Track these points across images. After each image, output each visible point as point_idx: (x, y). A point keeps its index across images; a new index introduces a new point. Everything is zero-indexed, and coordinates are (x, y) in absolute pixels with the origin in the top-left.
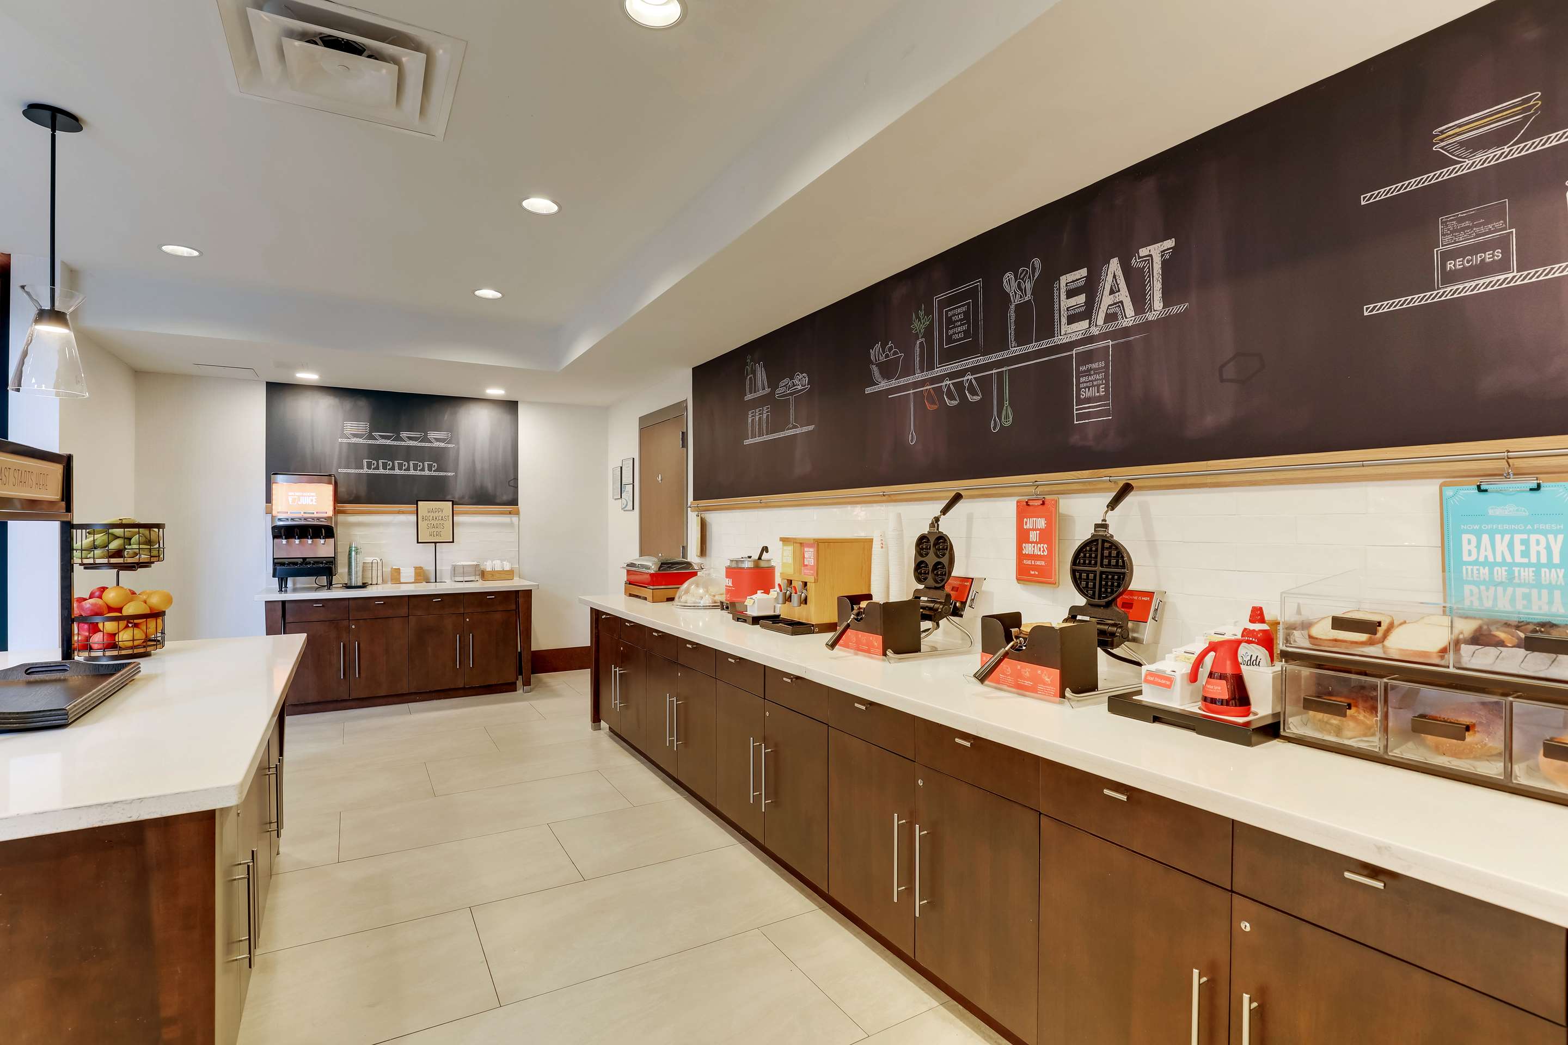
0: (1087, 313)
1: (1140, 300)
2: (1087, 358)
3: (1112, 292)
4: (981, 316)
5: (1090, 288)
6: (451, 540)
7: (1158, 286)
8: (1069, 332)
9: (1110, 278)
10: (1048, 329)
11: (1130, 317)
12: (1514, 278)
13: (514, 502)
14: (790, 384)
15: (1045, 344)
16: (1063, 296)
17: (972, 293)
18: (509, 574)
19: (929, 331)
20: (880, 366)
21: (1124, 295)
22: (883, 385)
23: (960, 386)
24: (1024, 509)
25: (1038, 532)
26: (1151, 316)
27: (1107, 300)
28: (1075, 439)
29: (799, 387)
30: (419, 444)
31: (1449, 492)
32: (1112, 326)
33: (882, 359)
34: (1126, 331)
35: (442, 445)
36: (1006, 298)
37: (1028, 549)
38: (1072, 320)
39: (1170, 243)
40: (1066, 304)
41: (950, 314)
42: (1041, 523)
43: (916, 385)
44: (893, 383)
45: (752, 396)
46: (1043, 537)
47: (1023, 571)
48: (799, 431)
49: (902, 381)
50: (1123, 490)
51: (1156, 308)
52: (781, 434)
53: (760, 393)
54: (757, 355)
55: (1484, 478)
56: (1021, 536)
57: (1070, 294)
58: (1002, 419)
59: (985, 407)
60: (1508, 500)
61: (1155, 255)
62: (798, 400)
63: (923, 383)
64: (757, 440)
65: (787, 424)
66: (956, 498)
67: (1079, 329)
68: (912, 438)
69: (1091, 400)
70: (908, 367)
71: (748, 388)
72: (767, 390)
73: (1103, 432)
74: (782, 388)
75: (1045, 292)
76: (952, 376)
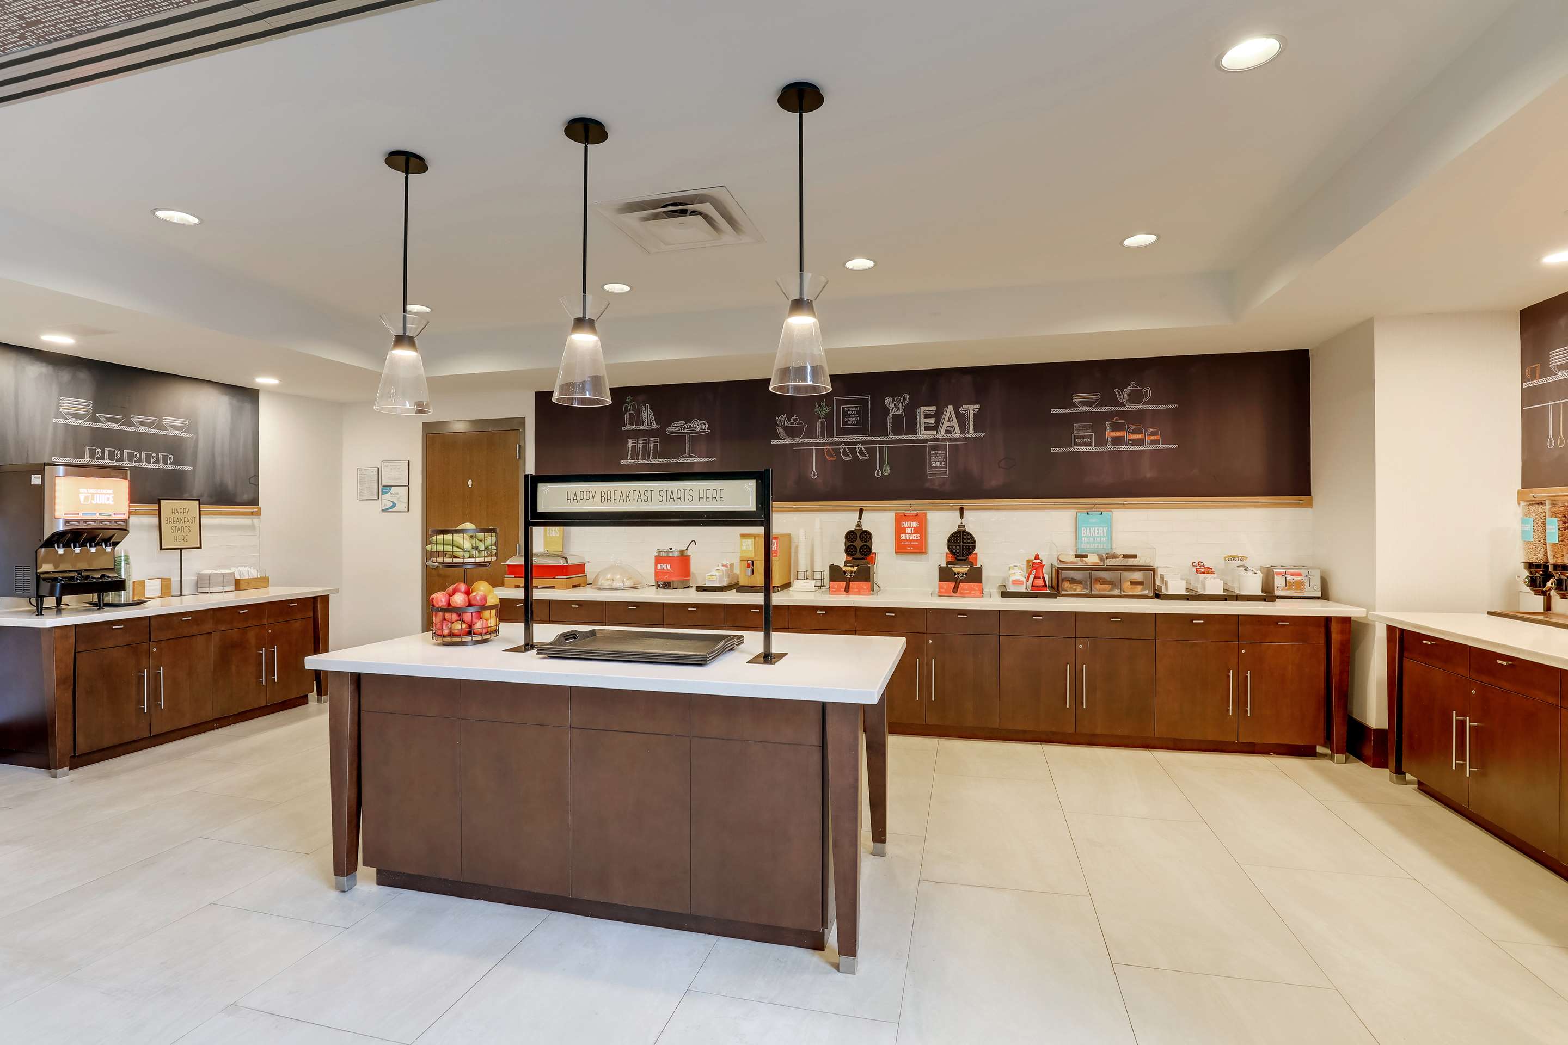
0: (936, 427)
1: (963, 428)
2: (935, 447)
3: (949, 421)
4: (869, 415)
5: (938, 416)
6: (198, 546)
7: (971, 423)
8: (924, 434)
9: (948, 414)
10: (912, 429)
11: (957, 434)
12: (1093, 448)
13: (254, 502)
14: (685, 425)
15: (911, 437)
16: (922, 416)
17: (864, 402)
18: (263, 582)
19: (829, 417)
20: (785, 429)
21: (955, 422)
22: (789, 440)
23: (853, 451)
24: (899, 519)
25: (913, 529)
26: (968, 435)
27: (945, 424)
28: (927, 485)
29: (698, 430)
30: (153, 431)
31: (1079, 514)
32: (949, 436)
33: (788, 424)
34: (956, 439)
35: (179, 433)
36: (886, 410)
37: (902, 538)
38: (927, 428)
39: (978, 406)
40: (922, 421)
41: (846, 409)
42: (916, 524)
43: (817, 444)
44: (798, 441)
45: (634, 428)
46: (916, 530)
47: (901, 548)
48: (696, 460)
49: (806, 441)
50: (962, 510)
51: (971, 432)
52: (674, 461)
53: (646, 427)
54: (641, 398)
55: (1088, 510)
56: (899, 530)
57: (926, 416)
58: (883, 471)
59: (871, 463)
60: (1094, 517)
61: (971, 409)
62: (696, 438)
63: (824, 444)
64: (640, 461)
65: (680, 453)
66: (861, 511)
67: (931, 434)
68: (814, 475)
69: (937, 468)
70: (811, 433)
71: (627, 421)
72: (654, 426)
73: (943, 483)
74: (675, 427)
75: (911, 412)
76: (847, 443)
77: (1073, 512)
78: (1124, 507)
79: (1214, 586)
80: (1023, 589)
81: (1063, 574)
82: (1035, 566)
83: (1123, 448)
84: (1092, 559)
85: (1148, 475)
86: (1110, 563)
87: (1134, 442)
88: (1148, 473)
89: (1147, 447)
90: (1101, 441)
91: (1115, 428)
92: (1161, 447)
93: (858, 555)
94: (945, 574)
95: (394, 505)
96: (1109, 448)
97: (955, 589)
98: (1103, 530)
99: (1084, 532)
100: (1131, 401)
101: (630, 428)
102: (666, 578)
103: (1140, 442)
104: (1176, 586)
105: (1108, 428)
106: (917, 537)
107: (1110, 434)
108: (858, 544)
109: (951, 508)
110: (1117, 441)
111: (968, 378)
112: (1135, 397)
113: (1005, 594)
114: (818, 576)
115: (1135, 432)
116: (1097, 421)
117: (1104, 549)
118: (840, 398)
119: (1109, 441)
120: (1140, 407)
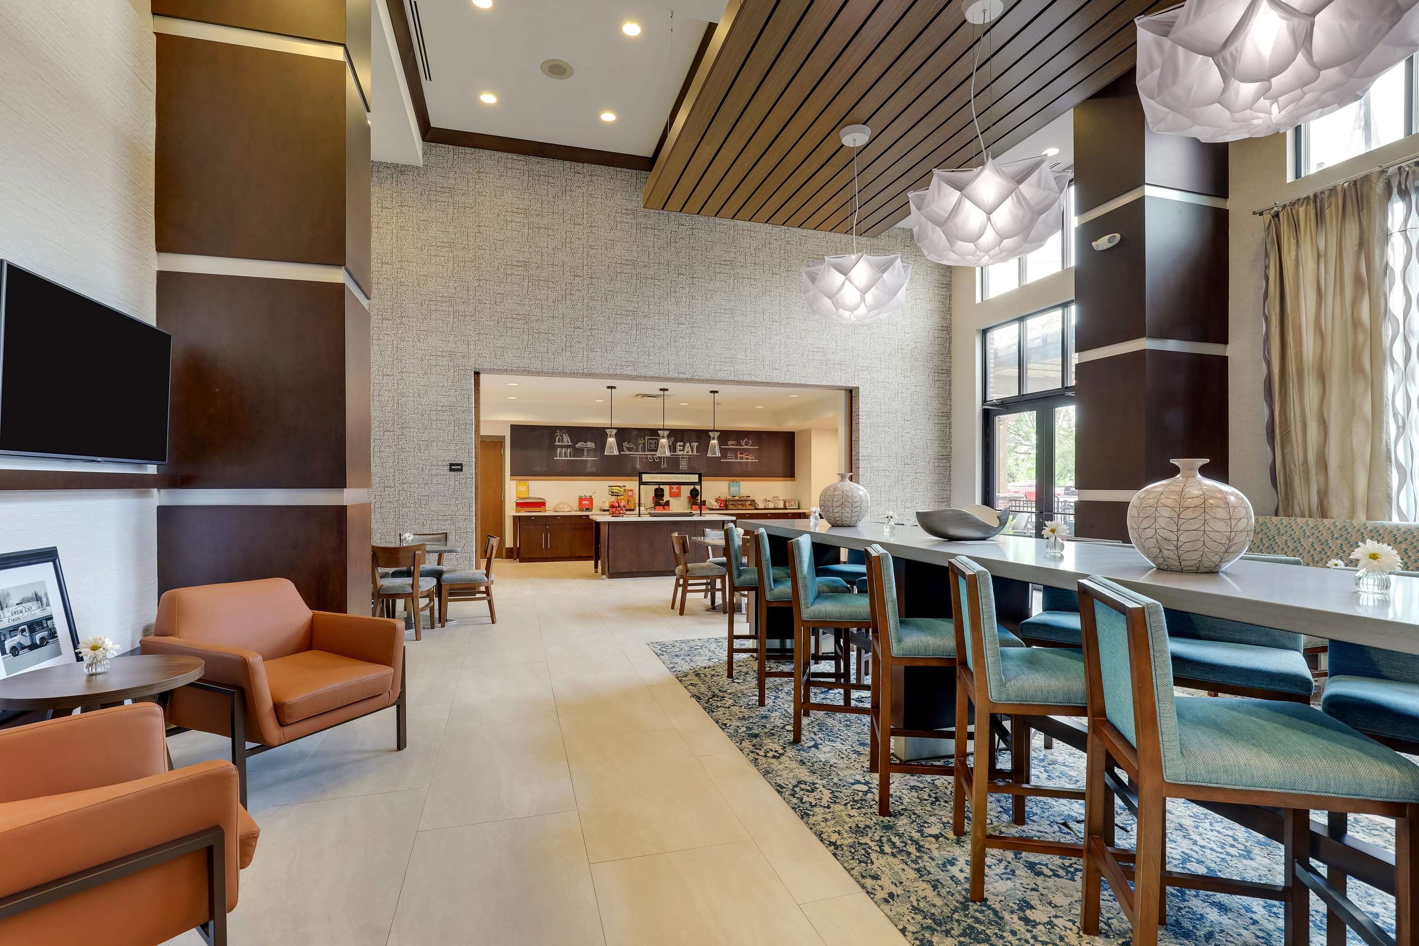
0: (683, 450)
1: (692, 451)
2: (682, 458)
5: (684, 446)
7: (695, 449)
8: (679, 453)
9: (687, 446)
10: (675, 451)
11: (690, 453)
12: (734, 460)
14: (584, 444)
15: (674, 454)
16: (678, 446)
17: (658, 439)
19: (644, 444)
20: (627, 448)
21: (690, 449)
22: (628, 453)
23: (653, 458)
27: (687, 449)
29: (590, 446)
32: (688, 454)
33: (628, 446)
34: (690, 455)
37: (673, 491)
38: (680, 451)
39: (698, 444)
40: (678, 448)
41: (650, 442)
42: (677, 486)
43: (639, 455)
44: (632, 453)
45: (560, 444)
46: (677, 488)
48: (589, 459)
49: (635, 453)
51: (695, 453)
52: (579, 459)
53: (566, 444)
54: (564, 431)
55: (733, 481)
57: (680, 446)
58: (663, 466)
59: (660, 462)
60: (735, 484)
61: (695, 444)
62: (589, 450)
63: (642, 455)
64: (563, 458)
65: (582, 456)
67: (681, 453)
68: (638, 466)
69: (683, 465)
70: (637, 450)
71: (557, 441)
72: (570, 444)
73: (687, 470)
74: (579, 445)
75: (675, 444)
76: (651, 455)
77: (728, 482)
78: (743, 480)
79: (771, 506)
80: (717, 508)
81: (728, 502)
82: (720, 500)
83: (743, 461)
84: (736, 497)
85: (750, 470)
86: (742, 499)
87: (747, 459)
88: (750, 469)
89: (750, 460)
90: (736, 458)
91: (741, 454)
92: (754, 461)
93: (659, 497)
96: (739, 460)
98: (737, 489)
99: (731, 488)
100: (745, 445)
101: (559, 444)
102: (587, 507)
103: (748, 459)
104: (761, 506)
105: (738, 454)
106: (677, 490)
107: (739, 456)
108: (659, 493)
110: (741, 458)
111: (695, 433)
112: (747, 444)
113: (710, 509)
115: (747, 455)
116: (735, 450)
117: (738, 494)
118: (648, 437)
119: (739, 458)
120: (748, 447)
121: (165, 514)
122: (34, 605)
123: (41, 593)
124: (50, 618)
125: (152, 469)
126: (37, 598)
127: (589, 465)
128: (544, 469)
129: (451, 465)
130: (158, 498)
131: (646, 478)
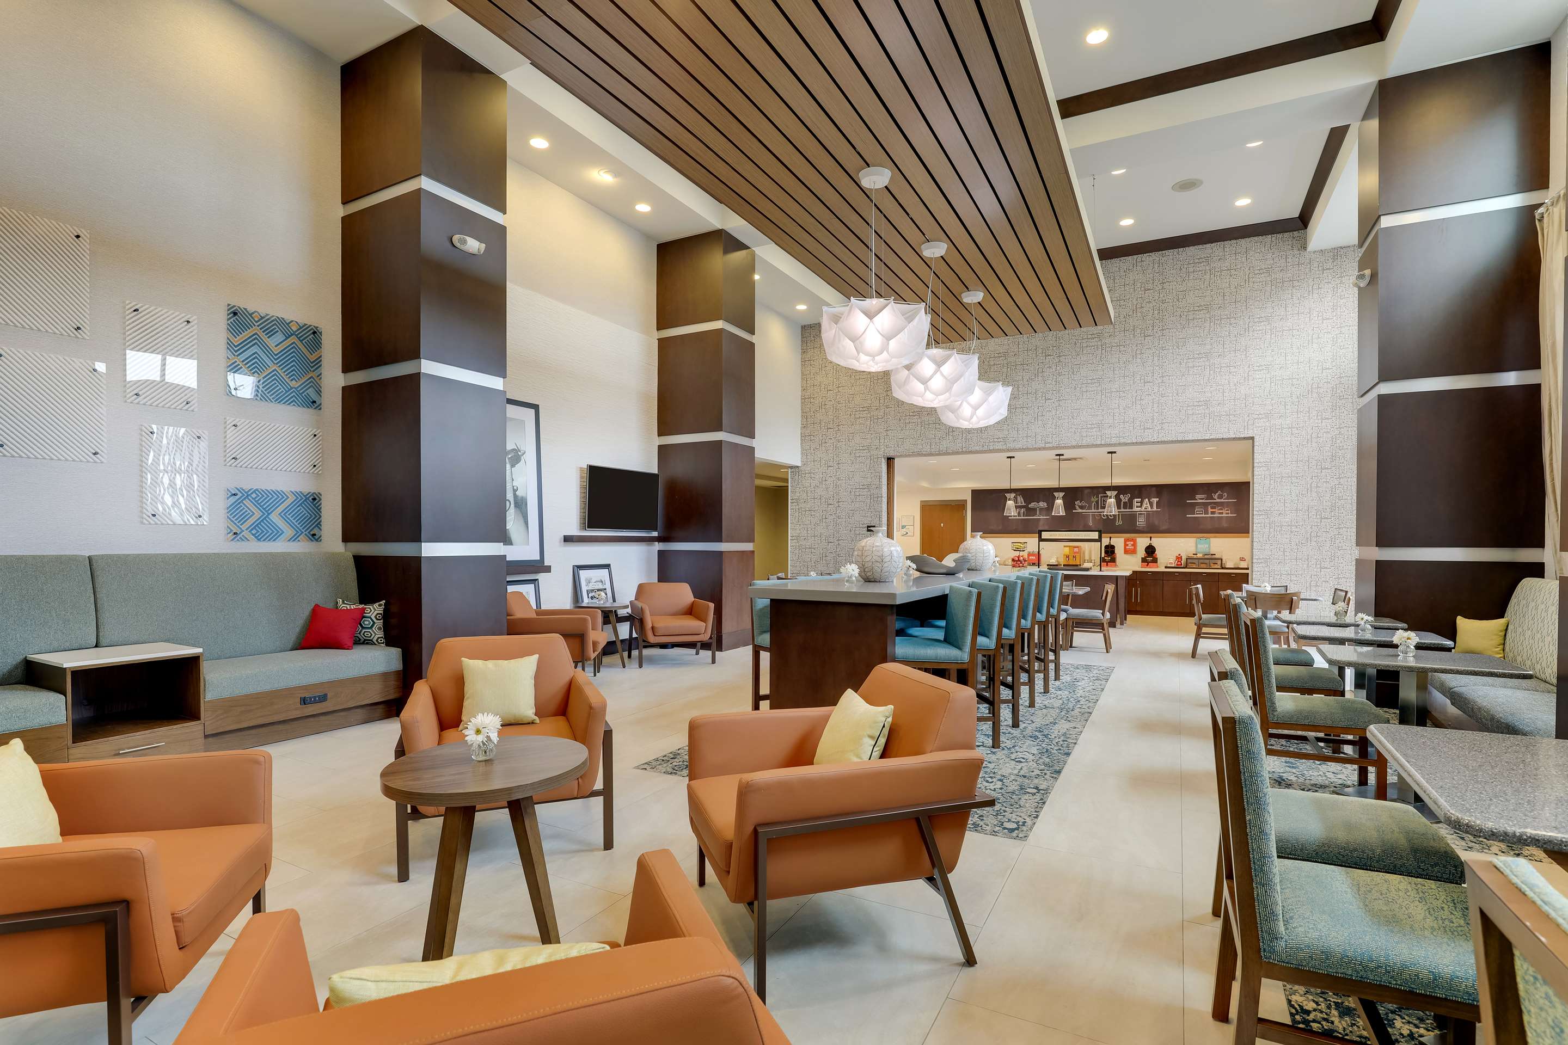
0: (1141, 507)
1: (1152, 507)
2: (1141, 514)
3: (1146, 504)
5: (1142, 502)
7: (1155, 506)
8: (1135, 509)
9: (1145, 501)
10: (1131, 507)
11: (1149, 509)
12: (1203, 515)
15: (1131, 510)
19: (1097, 502)
20: (1079, 506)
21: (1148, 505)
22: (1080, 511)
23: (1106, 515)
24: (1126, 541)
27: (1144, 505)
28: (1137, 528)
31: (1197, 539)
32: (1146, 510)
34: (1149, 512)
36: (1121, 500)
37: (1127, 547)
38: (1137, 507)
39: (1158, 499)
40: (1135, 504)
41: (1104, 499)
42: (1132, 543)
43: (1092, 512)
44: (1084, 511)
46: (1132, 545)
47: (1126, 552)
48: (1041, 517)
49: (1087, 511)
50: (1151, 538)
51: (1155, 509)
52: (1032, 517)
53: (1020, 504)
54: (1018, 493)
55: (1200, 538)
56: (1126, 545)
58: (1119, 523)
59: (1114, 519)
60: (1203, 541)
61: (1155, 500)
62: (1041, 509)
63: (1095, 512)
64: (1017, 517)
65: (1035, 514)
66: (1110, 538)
67: (1139, 509)
68: (1091, 524)
69: (1141, 522)
70: (1090, 508)
72: (1024, 504)
73: (1144, 527)
74: (1032, 505)
75: (1131, 501)
77: (1195, 539)
78: (1215, 537)
80: (1173, 566)
81: (1189, 561)
82: (1179, 558)
83: (1215, 515)
84: (1200, 555)
86: (1206, 557)
87: (1220, 513)
88: (1225, 525)
89: (1224, 515)
90: (1206, 513)
91: (1212, 508)
92: (1230, 515)
93: (1110, 554)
94: (1144, 560)
95: (907, 533)
96: (1210, 515)
97: (1147, 565)
98: (1206, 545)
99: (1199, 546)
100: (1218, 498)
103: (1222, 513)
104: (1229, 565)
105: (1209, 508)
106: (1133, 547)
107: (1210, 510)
108: (1110, 549)
109: (1147, 537)
110: (1213, 513)
111: (1154, 489)
112: (1220, 497)
113: (1166, 567)
114: (1093, 561)
115: (1219, 510)
116: (1205, 505)
117: (1207, 551)
118: (1102, 495)
119: (1210, 513)
120: (1222, 500)
121: (661, 554)
122: (600, 584)
123: (603, 580)
124: (605, 589)
125: (655, 534)
126: (602, 582)
127: (1041, 523)
128: (1000, 528)
129: (868, 527)
130: (658, 546)
131: (1045, 535)
